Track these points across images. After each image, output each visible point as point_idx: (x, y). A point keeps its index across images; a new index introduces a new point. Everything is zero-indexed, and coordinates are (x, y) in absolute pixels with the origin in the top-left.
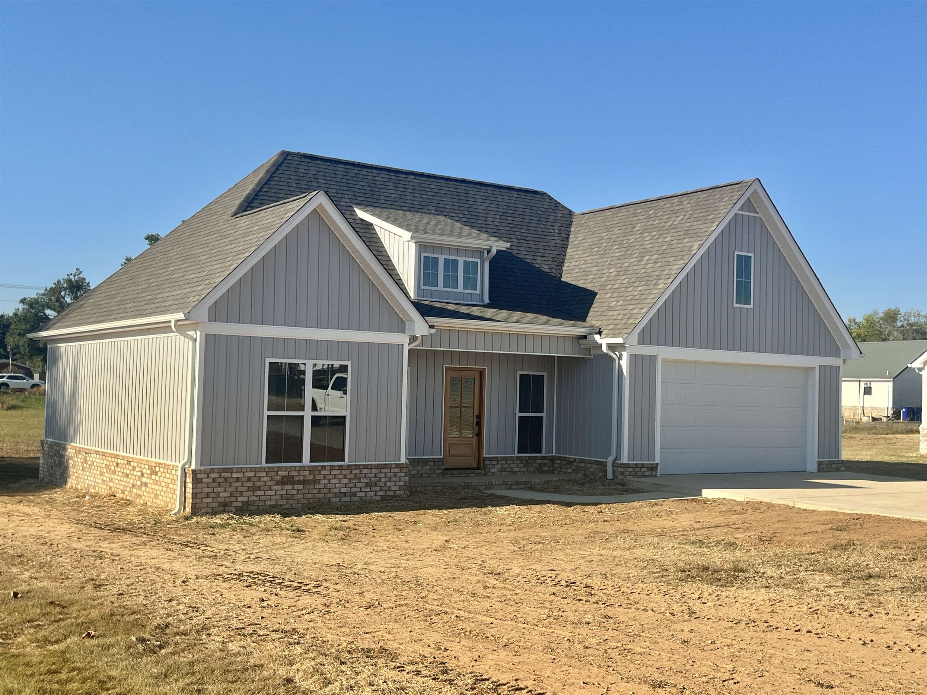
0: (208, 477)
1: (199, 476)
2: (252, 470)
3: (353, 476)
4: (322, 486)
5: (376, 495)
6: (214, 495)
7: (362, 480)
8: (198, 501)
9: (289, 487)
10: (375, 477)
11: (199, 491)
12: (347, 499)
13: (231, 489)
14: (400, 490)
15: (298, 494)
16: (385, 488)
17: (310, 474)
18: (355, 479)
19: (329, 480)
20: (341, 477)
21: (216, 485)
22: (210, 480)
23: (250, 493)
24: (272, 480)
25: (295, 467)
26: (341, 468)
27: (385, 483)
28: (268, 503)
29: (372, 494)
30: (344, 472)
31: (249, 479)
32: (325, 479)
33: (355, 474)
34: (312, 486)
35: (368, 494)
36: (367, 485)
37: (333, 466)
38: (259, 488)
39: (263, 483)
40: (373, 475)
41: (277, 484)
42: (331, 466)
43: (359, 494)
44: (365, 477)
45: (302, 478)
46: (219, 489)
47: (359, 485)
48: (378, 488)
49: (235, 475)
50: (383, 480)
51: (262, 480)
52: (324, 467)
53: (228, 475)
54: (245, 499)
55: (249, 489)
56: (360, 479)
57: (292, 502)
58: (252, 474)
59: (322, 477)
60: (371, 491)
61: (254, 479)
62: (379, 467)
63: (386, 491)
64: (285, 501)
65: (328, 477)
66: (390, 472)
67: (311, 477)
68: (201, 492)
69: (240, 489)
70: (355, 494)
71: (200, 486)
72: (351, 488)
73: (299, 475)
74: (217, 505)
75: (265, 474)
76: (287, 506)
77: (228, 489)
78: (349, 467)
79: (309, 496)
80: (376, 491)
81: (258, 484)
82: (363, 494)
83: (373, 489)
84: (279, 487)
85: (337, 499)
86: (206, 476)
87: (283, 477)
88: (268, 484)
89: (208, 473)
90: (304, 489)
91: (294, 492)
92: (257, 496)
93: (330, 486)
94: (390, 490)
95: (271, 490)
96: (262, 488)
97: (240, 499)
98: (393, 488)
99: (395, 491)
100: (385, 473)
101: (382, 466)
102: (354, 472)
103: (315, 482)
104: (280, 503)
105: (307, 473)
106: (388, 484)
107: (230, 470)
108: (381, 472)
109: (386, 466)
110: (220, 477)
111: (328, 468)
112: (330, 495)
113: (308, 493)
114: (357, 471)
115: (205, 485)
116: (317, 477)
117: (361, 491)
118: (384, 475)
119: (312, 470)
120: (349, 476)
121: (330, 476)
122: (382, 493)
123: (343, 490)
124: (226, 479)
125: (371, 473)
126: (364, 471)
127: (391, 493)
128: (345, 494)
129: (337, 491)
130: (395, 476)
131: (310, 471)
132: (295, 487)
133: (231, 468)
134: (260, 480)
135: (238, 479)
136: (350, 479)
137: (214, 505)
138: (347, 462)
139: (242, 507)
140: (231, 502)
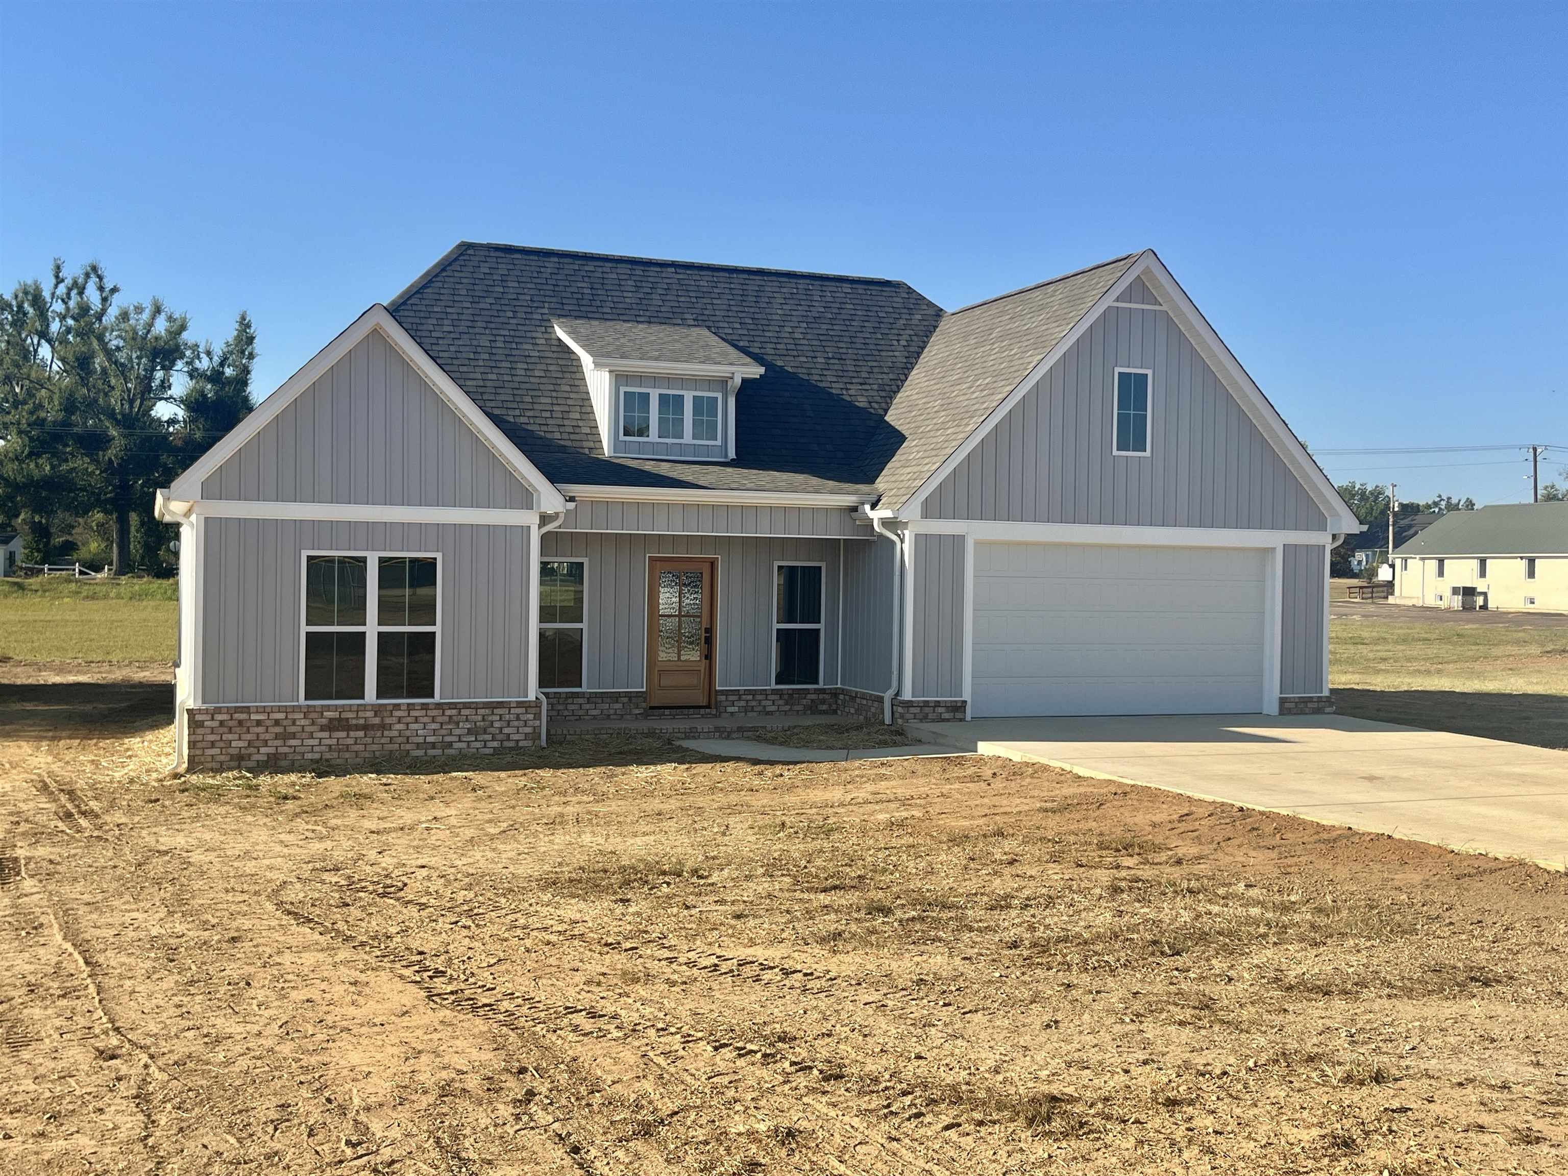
0: (213, 719)
1: (199, 718)
2: (279, 709)
3: (446, 719)
4: (396, 733)
5: (485, 747)
6: (222, 744)
7: (461, 725)
8: (198, 752)
9: (343, 734)
10: (484, 720)
11: (200, 738)
12: (437, 752)
13: (249, 737)
14: (525, 739)
15: (356, 744)
16: (500, 737)
17: (376, 716)
18: (449, 722)
19: (407, 724)
20: (426, 720)
21: (226, 730)
22: (215, 724)
23: (279, 743)
24: (313, 724)
25: (351, 705)
26: (425, 707)
27: (501, 729)
28: (309, 756)
29: (478, 745)
30: (430, 713)
31: (277, 723)
32: (399, 722)
33: (450, 717)
34: (379, 734)
35: (473, 745)
36: (470, 732)
37: (413, 704)
38: (294, 736)
39: (300, 729)
40: (480, 718)
41: (322, 730)
42: (408, 704)
43: (456, 745)
44: (467, 720)
45: (362, 722)
46: (230, 737)
47: (457, 732)
48: (489, 737)
49: (253, 717)
50: (497, 725)
51: (298, 723)
52: (397, 707)
53: (243, 716)
54: (272, 750)
55: (277, 736)
56: (457, 723)
57: (347, 755)
58: (281, 716)
59: (395, 720)
60: (476, 740)
61: (285, 723)
62: (487, 705)
63: (502, 741)
64: (335, 755)
65: (404, 720)
66: (509, 713)
67: (377, 721)
68: (203, 741)
69: (262, 737)
70: (450, 745)
71: (200, 731)
72: (443, 736)
73: (357, 718)
74: (228, 758)
75: (302, 716)
76: (339, 761)
77: (244, 737)
78: (439, 706)
79: (375, 747)
80: (485, 742)
81: (292, 729)
82: (464, 745)
83: (480, 738)
84: (326, 734)
85: (420, 753)
86: (209, 717)
87: (331, 720)
88: (307, 729)
89: (213, 713)
90: (366, 736)
91: (350, 741)
92: (290, 747)
93: (408, 733)
94: (508, 739)
95: (312, 738)
96: (298, 735)
97: (262, 750)
98: (516, 737)
99: (518, 741)
100: (500, 715)
101: (495, 705)
102: (448, 712)
103: (383, 727)
104: (327, 756)
105: (370, 714)
106: (506, 731)
107: (247, 710)
108: (493, 714)
109: (501, 705)
110: (231, 719)
111: (405, 707)
112: (408, 747)
113: (373, 743)
114: (454, 712)
115: (209, 731)
116: (388, 721)
117: (460, 741)
118: (498, 718)
119: (378, 710)
120: (440, 719)
121: (409, 720)
122: (495, 744)
123: (430, 739)
124: (240, 723)
125: (476, 714)
126: (464, 712)
127: (512, 744)
128: (433, 745)
129: (421, 740)
130: (518, 719)
131: (376, 712)
132: (352, 734)
133: (248, 707)
134: (294, 723)
135: (259, 723)
136: (442, 724)
137: (222, 758)
138: (437, 698)
139: (267, 762)
140: (250, 755)
